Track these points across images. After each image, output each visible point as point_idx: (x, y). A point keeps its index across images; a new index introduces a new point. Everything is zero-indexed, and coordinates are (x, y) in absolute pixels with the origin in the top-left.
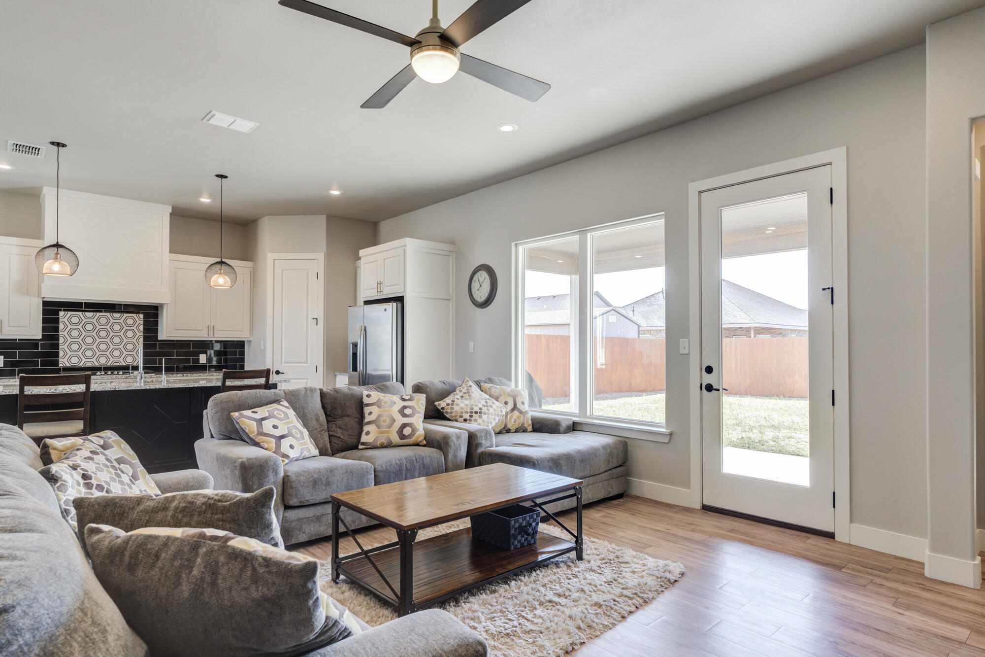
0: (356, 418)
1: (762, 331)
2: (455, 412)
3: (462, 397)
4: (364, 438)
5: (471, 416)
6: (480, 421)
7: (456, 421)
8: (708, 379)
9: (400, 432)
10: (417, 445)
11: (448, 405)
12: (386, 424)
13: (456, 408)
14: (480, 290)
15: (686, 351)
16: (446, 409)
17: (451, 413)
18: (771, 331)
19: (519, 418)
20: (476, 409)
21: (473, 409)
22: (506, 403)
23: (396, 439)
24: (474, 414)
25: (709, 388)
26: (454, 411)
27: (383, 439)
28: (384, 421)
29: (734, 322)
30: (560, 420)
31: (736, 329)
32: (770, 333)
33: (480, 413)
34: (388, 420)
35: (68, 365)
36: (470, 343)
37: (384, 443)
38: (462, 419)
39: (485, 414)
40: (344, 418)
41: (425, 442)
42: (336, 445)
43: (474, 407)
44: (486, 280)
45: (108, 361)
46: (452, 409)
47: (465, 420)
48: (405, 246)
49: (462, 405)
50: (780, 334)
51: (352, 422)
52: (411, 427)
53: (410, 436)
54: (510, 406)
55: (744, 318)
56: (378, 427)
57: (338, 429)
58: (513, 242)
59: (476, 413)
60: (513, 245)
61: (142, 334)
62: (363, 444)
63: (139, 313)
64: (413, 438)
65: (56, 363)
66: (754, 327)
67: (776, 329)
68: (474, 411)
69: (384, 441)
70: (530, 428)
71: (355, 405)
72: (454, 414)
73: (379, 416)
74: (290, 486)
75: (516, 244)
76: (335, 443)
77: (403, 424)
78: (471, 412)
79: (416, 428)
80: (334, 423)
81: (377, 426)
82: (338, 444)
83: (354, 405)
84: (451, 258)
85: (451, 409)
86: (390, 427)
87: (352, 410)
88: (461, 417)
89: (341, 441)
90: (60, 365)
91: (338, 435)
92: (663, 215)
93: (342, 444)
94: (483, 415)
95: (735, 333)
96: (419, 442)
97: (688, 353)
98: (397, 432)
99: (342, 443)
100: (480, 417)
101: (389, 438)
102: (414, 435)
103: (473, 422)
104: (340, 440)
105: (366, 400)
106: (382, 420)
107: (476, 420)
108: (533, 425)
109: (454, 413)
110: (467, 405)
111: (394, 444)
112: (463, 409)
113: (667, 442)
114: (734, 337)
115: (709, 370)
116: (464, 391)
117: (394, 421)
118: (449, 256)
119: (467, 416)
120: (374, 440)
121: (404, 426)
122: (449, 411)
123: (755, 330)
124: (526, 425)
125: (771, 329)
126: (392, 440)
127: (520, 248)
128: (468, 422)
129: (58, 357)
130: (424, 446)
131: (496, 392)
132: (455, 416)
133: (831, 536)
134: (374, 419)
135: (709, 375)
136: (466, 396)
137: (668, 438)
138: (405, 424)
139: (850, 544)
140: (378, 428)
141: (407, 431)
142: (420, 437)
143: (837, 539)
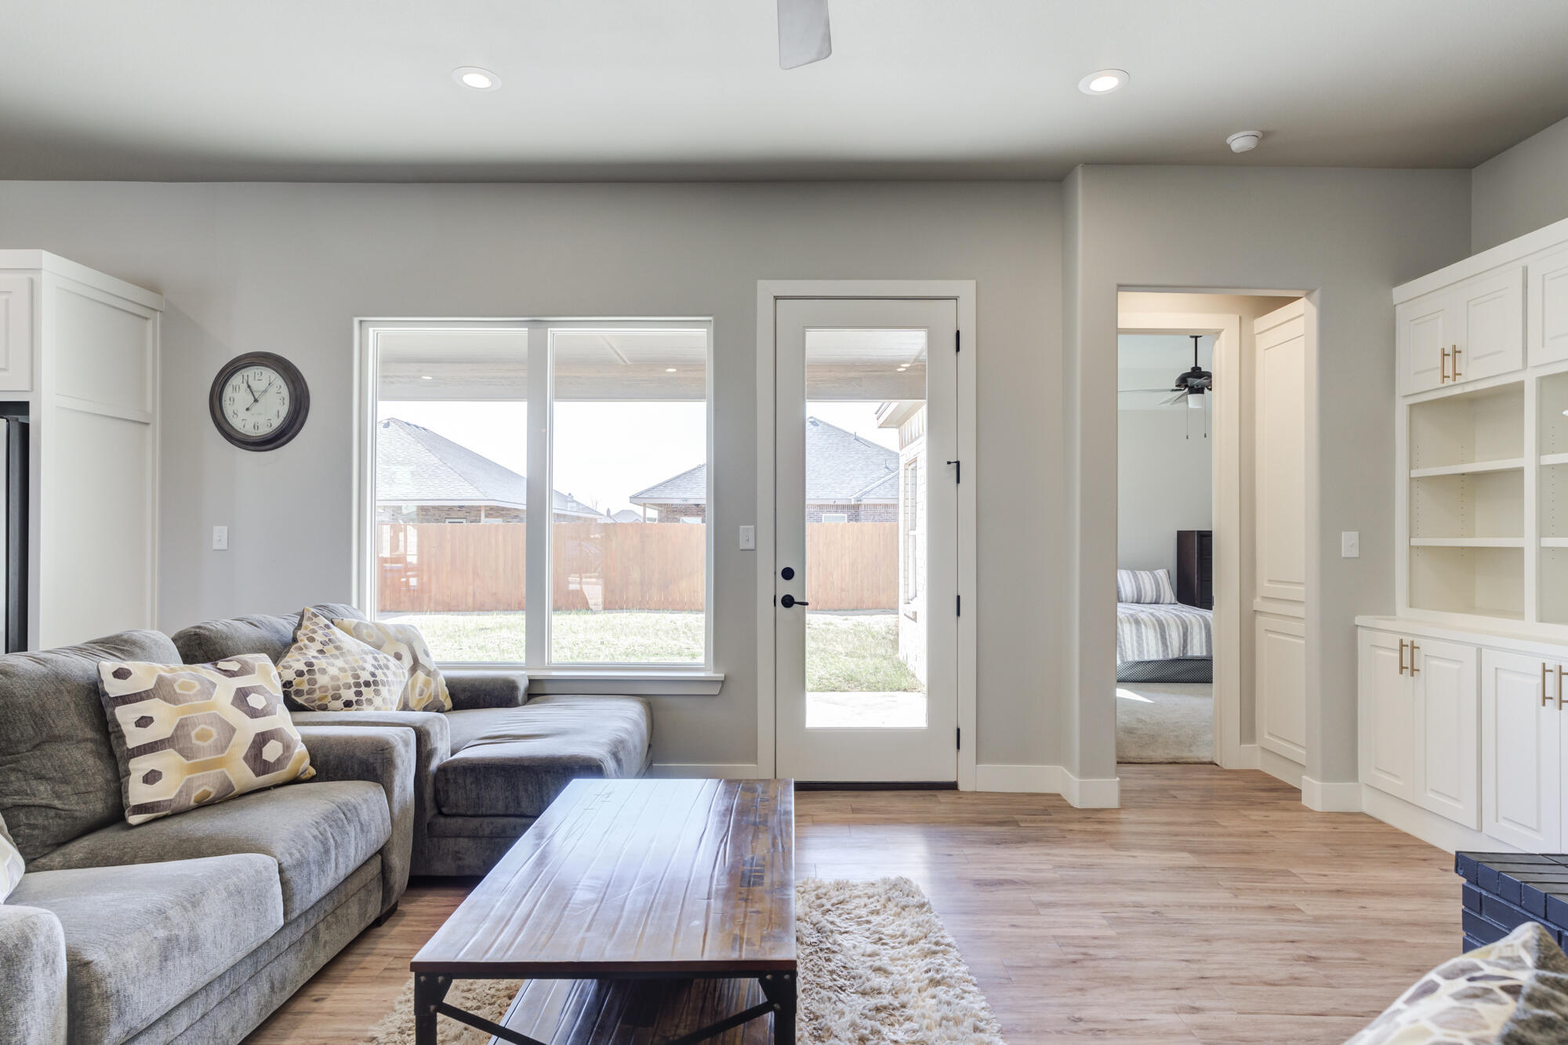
0: (87, 740)
1: (491, 512)
2: (320, 688)
3: (321, 652)
4: (138, 793)
5: (359, 694)
6: (378, 701)
7: (324, 708)
8: (786, 588)
9: (255, 758)
10: (295, 781)
11: (300, 674)
12: (210, 741)
13: (322, 680)
14: (253, 411)
15: (751, 546)
16: (297, 685)
17: (311, 692)
18: (502, 512)
19: (427, 684)
20: (365, 676)
21: (359, 678)
22: (398, 657)
23: (242, 775)
24: (363, 689)
25: (788, 602)
26: (317, 686)
27: (206, 784)
28: (203, 736)
29: (455, 497)
30: (514, 678)
31: (451, 508)
32: (502, 516)
33: (376, 683)
34: (214, 731)
36: (216, 528)
37: (210, 793)
38: (339, 704)
39: (384, 685)
40: (46, 746)
41: (313, 771)
42: (36, 832)
43: (359, 672)
44: (273, 390)
46: (312, 682)
47: (348, 704)
48: (39, 270)
49: (333, 671)
50: (516, 517)
51: (82, 757)
52: (281, 740)
53: (279, 763)
54: (408, 661)
55: (470, 491)
56: (186, 753)
57: (34, 783)
58: (356, 316)
59: (367, 684)
60: (356, 320)
62: (140, 809)
64: (287, 769)
66: (486, 506)
67: (511, 509)
68: (361, 681)
69: (210, 789)
70: (448, 704)
71: (77, 705)
72: (317, 694)
73: (181, 726)
74: (100, 995)
75: (361, 322)
76: (34, 827)
77: (257, 735)
78: (357, 685)
79: (292, 739)
80: (13, 770)
81: (181, 752)
82: (45, 828)
83: (72, 706)
84: (149, 324)
85: (309, 684)
86: (223, 749)
87: (72, 721)
88: (336, 697)
89: (58, 816)
91: (44, 802)
92: (710, 321)
93: (59, 825)
94: (380, 687)
95: (448, 514)
96: (302, 773)
97: (753, 548)
98: (246, 759)
99: (61, 822)
100: (377, 693)
101: (226, 777)
102: (288, 758)
103: (365, 706)
104: (52, 813)
105: (114, 688)
106: (193, 734)
107: (370, 701)
108: (452, 695)
109: (318, 691)
110: (342, 670)
111: (237, 790)
112: (338, 679)
113: (717, 693)
114: (447, 520)
115: (788, 574)
116: (320, 639)
117: (233, 730)
118: (147, 319)
119: (349, 694)
120: (181, 792)
121: (262, 739)
122: (305, 687)
123: (486, 510)
124: (441, 698)
125: (503, 509)
126: (233, 783)
127: (371, 331)
128: (355, 706)
130: (312, 780)
131: (372, 636)
132: (321, 699)
133: (952, 786)
134: (169, 736)
135: (787, 582)
136: (329, 648)
137: (719, 686)
138: (263, 734)
139: (976, 792)
140: (188, 758)
141: (272, 751)
142: (301, 761)
143: (961, 787)
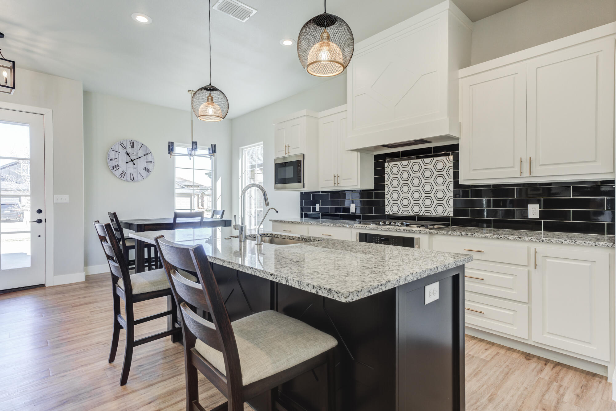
35: (391, 213)
45: (420, 210)
61: (452, 180)
63: (448, 155)
65: (383, 210)
90: (386, 213)
129: (384, 205)
